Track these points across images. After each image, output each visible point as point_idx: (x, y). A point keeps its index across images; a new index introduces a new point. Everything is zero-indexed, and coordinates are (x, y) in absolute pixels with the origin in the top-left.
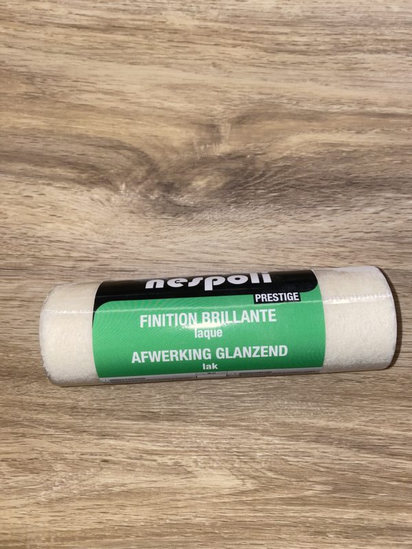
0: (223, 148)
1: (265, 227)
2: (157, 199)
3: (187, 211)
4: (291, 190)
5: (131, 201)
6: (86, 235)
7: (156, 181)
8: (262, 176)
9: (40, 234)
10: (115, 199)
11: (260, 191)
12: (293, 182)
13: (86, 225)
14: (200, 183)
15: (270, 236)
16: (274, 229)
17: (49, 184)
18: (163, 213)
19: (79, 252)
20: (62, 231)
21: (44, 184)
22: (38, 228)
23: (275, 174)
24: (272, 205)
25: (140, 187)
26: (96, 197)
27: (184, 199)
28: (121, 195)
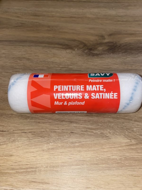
0: (106, 41)
1: (123, 59)
2: (87, 52)
3: (97, 55)
4: (129, 50)
5: (79, 53)
6: (64, 61)
7: (86, 48)
8: (119, 47)
9: (49, 61)
10: (74, 52)
11: (119, 50)
12: (129, 48)
13: (64, 59)
14: (100, 48)
15: (125, 61)
16: (126, 59)
17: (53, 49)
18: (89, 55)
19: (62, 65)
20: (57, 60)
21: (51, 49)
22: (49, 59)
23: (123, 46)
24: (124, 53)
25: (82, 49)
26: (68, 52)
27: (96, 52)
28: (75, 51)
